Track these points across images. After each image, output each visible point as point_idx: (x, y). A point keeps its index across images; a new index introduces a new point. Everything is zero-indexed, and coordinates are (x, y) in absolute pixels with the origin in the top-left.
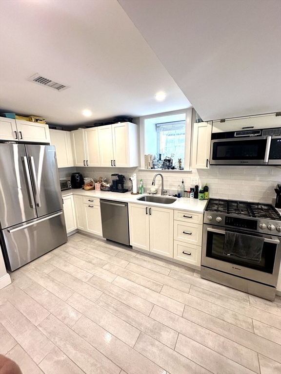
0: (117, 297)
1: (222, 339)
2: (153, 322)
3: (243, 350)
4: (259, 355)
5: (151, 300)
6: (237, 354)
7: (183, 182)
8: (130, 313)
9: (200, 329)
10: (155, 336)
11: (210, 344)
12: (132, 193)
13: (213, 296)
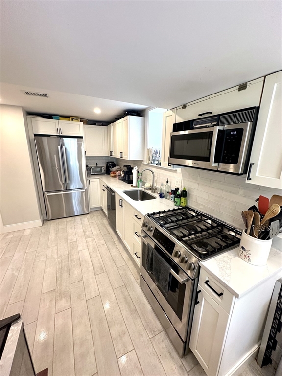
0: (71, 261)
1: (89, 337)
2: (68, 289)
3: (91, 359)
4: (97, 374)
5: (85, 275)
6: (83, 356)
7: (168, 182)
8: (65, 275)
9: (86, 317)
10: (58, 298)
11: (78, 331)
12: (132, 186)
13: (129, 306)
